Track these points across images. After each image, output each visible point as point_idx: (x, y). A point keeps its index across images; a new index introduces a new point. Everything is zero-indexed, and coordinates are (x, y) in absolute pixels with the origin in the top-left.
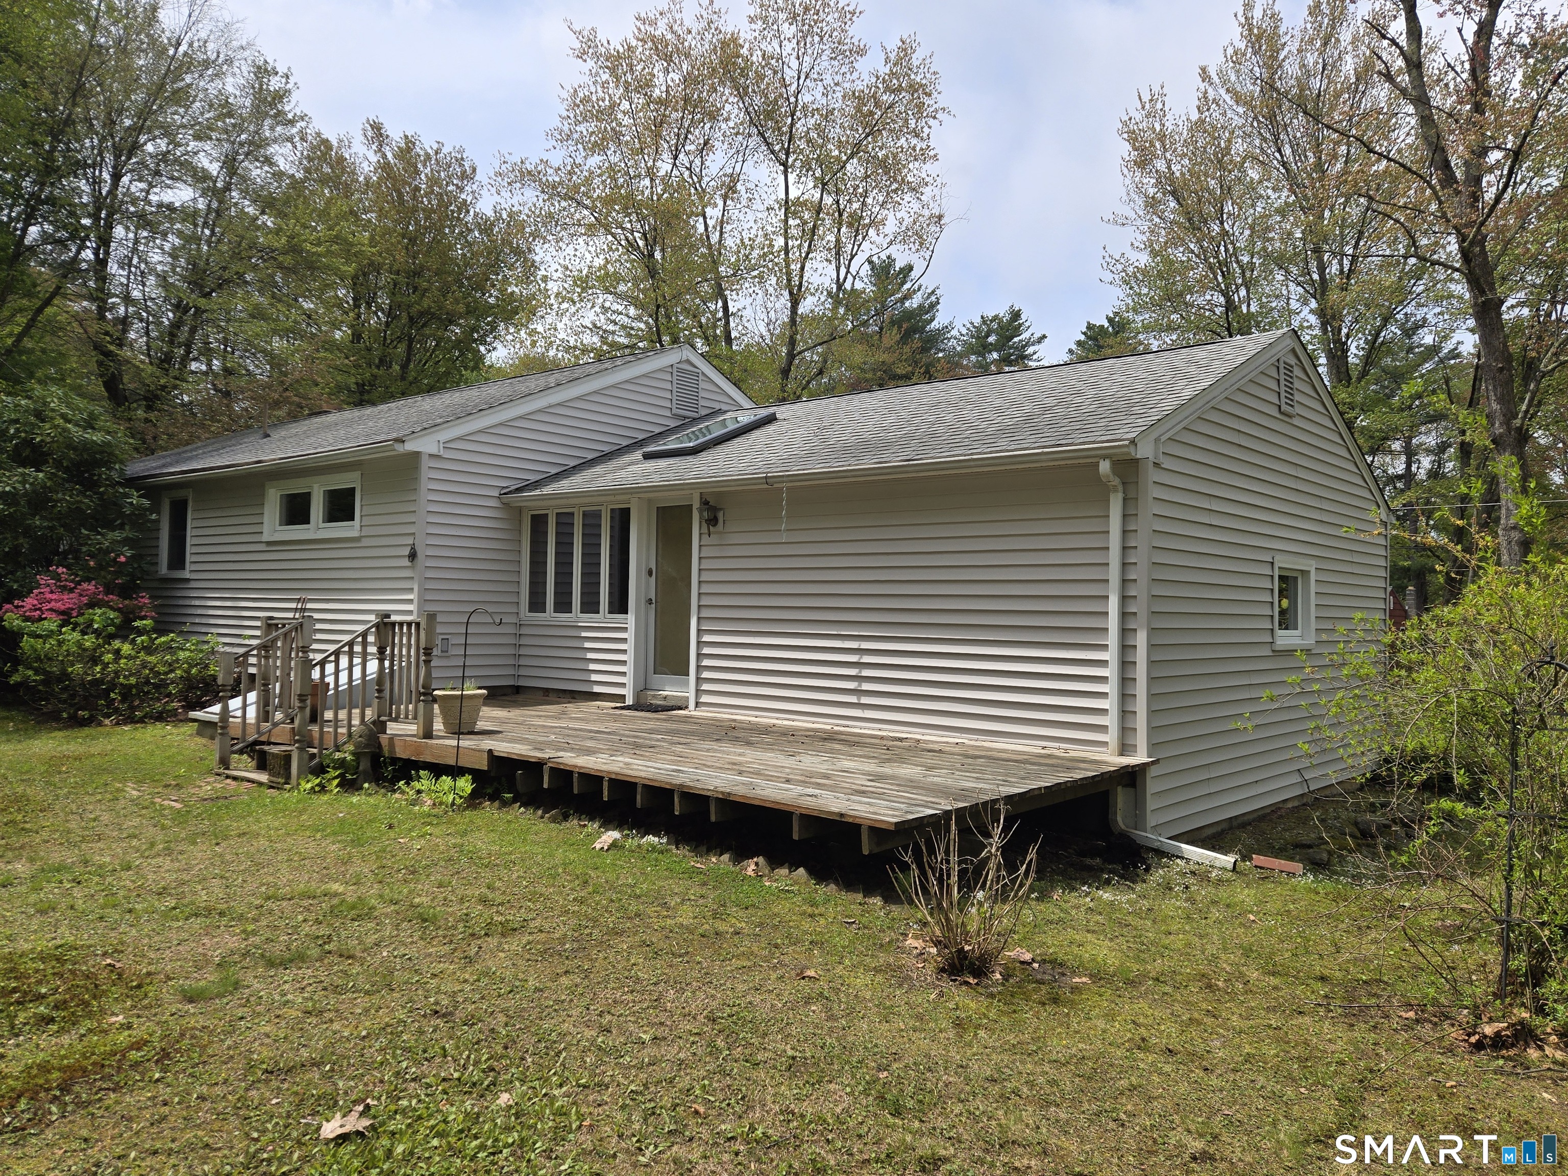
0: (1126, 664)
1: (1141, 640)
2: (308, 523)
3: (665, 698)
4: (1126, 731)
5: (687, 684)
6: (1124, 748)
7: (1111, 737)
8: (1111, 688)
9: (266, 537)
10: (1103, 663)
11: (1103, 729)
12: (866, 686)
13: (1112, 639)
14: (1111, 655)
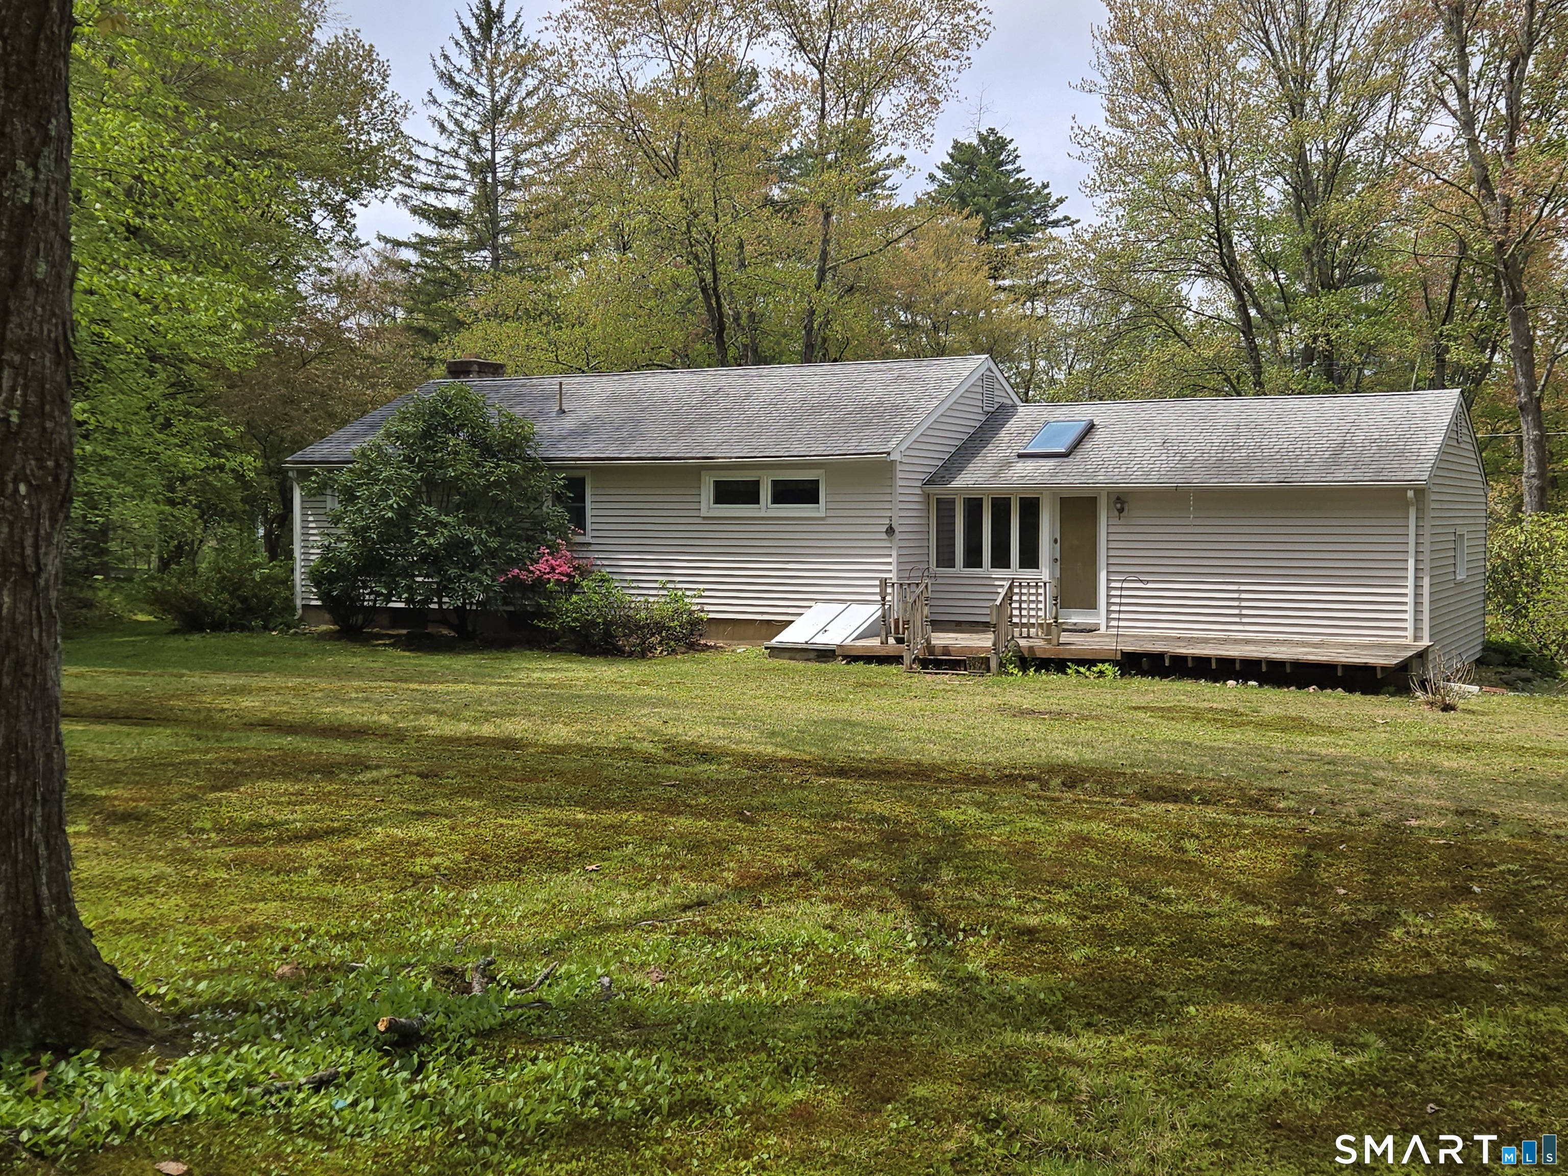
0: (1417, 595)
1: (1426, 582)
2: (758, 503)
3: (1075, 624)
4: (1417, 629)
5: (1098, 614)
6: (1416, 638)
7: (1410, 633)
8: (1410, 608)
9: (704, 513)
10: (1405, 595)
11: (1405, 629)
12: (1244, 612)
13: (1411, 582)
14: (1410, 591)
